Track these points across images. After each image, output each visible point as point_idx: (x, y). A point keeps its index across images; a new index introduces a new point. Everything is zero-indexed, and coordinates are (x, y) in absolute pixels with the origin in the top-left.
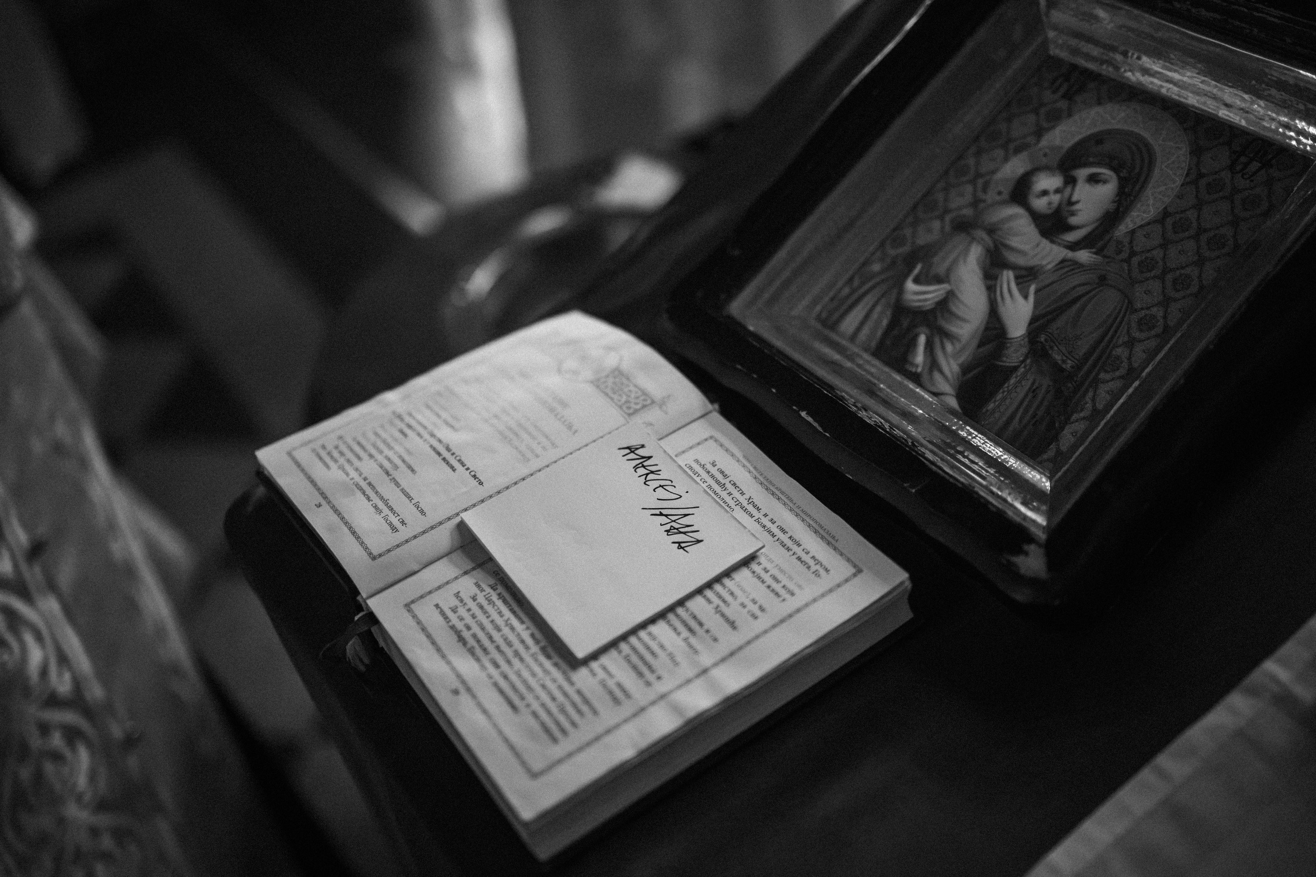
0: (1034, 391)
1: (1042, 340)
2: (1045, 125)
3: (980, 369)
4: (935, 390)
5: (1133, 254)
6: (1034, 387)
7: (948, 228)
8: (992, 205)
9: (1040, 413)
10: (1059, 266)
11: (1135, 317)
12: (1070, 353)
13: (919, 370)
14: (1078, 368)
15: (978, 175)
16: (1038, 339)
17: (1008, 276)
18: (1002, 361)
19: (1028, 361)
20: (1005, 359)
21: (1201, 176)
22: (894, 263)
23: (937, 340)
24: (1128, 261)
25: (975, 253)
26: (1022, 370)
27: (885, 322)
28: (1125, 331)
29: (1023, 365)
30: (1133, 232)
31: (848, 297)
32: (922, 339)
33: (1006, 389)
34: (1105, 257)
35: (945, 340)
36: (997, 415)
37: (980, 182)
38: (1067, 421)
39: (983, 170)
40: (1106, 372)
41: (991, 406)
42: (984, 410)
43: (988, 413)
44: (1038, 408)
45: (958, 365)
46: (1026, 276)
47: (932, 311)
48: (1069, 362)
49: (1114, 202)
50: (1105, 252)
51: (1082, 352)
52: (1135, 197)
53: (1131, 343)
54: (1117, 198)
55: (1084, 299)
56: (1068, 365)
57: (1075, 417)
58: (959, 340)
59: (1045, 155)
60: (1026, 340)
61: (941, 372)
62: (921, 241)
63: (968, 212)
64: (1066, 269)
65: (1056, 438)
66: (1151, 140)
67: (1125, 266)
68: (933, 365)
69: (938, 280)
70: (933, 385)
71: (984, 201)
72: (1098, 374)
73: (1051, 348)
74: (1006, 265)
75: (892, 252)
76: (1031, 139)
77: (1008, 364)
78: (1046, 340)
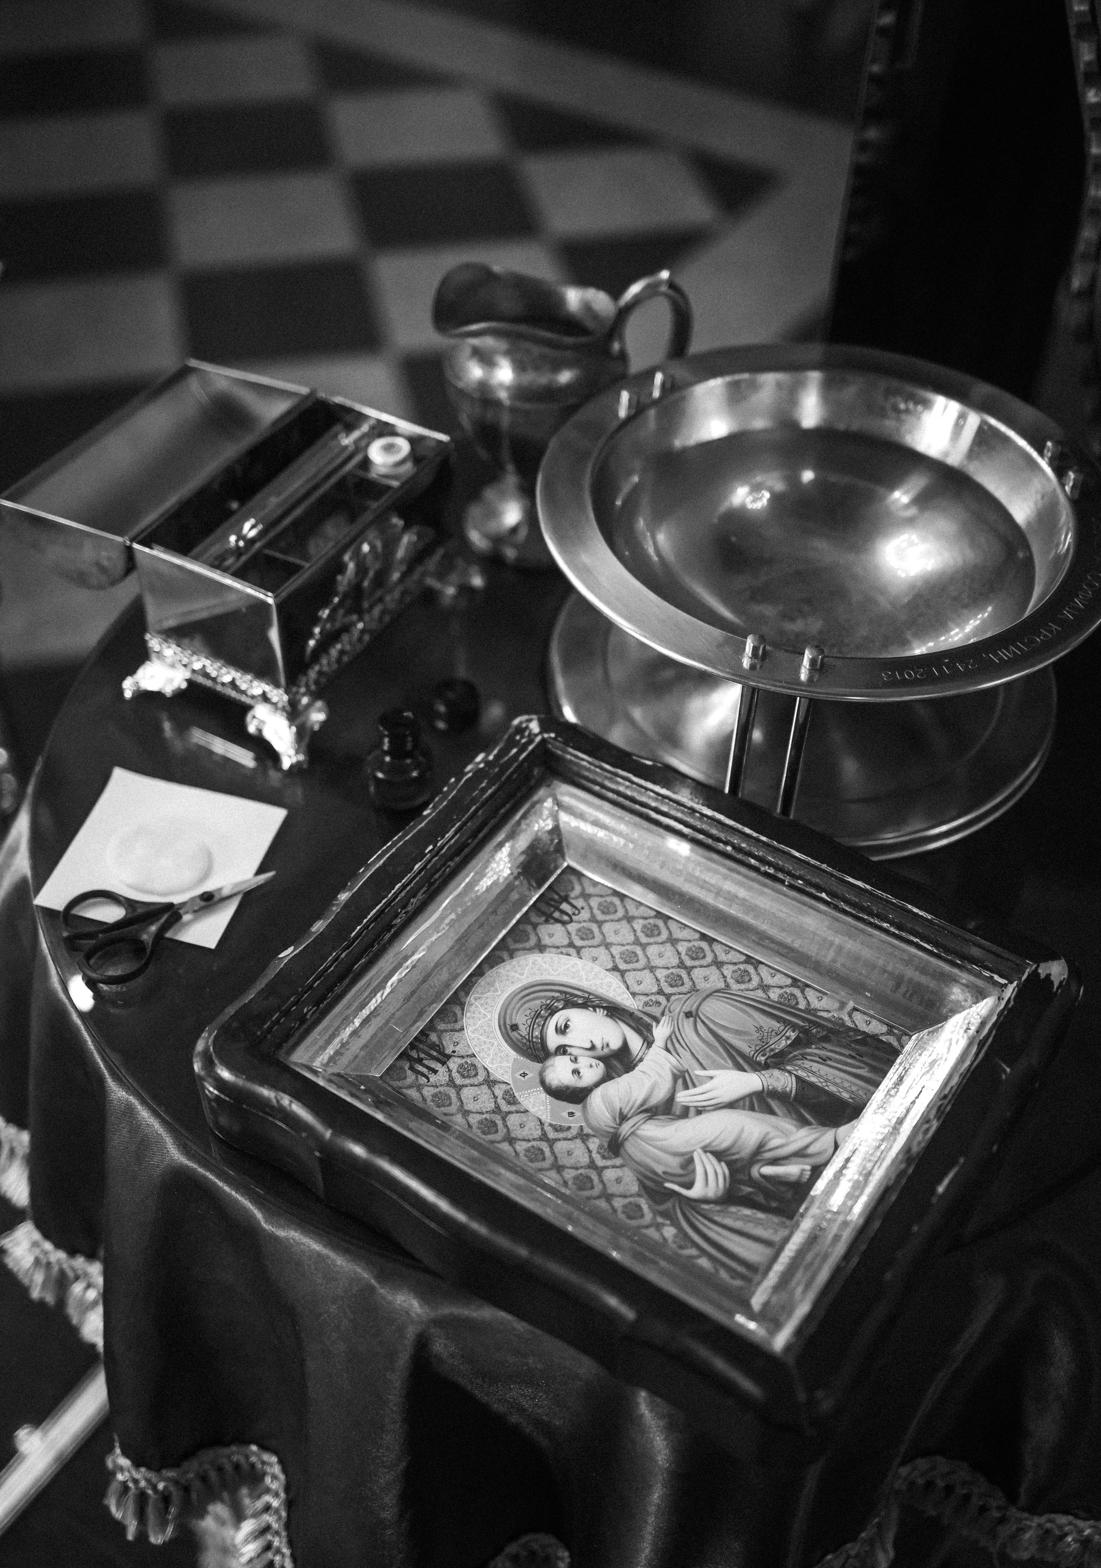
0: (825, 1060)
1: (763, 1058)
2: (481, 1077)
3: (802, 1111)
4: (832, 1150)
5: (660, 992)
6: (820, 1060)
7: (618, 1161)
8: (587, 1120)
9: (847, 1052)
10: (674, 1053)
11: (735, 987)
12: (777, 1034)
13: (808, 1167)
14: (794, 1027)
15: (544, 1137)
16: (763, 1062)
17: (683, 1097)
18: (791, 1091)
19: (789, 1068)
20: (788, 1089)
21: (571, 945)
22: (665, 1214)
23: (768, 1155)
24: (668, 997)
25: (652, 1130)
26: (801, 1073)
27: (747, 1212)
28: (751, 993)
29: (795, 1072)
30: (634, 994)
31: (711, 1257)
32: (768, 1170)
33: (824, 1084)
34: (663, 1014)
35: (767, 1148)
36: (854, 1088)
37: (552, 1135)
38: (856, 1031)
39: (538, 1133)
40: (797, 1003)
41: (845, 1095)
42: (850, 1100)
43: (853, 1096)
44: (844, 1055)
45: (798, 1130)
46: (682, 1079)
47: (730, 1164)
48: (788, 1034)
49: (595, 1011)
50: (658, 1015)
51: (776, 1025)
52: (590, 994)
53: (765, 988)
54: (591, 1009)
55: (712, 1026)
56: (793, 1035)
57: (849, 1024)
58: (768, 1133)
59: (524, 1075)
60: (763, 1072)
61: (807, 1147)
62: (635, 1188)
63: (594, 1144)
64: (677, 1045)
65: (875, 1037)
66: (518, 985)
67: (673, 998)
68: (800, 1154)
69: (688, 1162)
70: (825, 1151)
71: (581, 1128)
72: (800, 1010)
73: (772, 1050)
74: (670, 1100)
75: (648, 1216)
76: (499, 1091)
77: (794, 1086)
78: (763, 1055)
